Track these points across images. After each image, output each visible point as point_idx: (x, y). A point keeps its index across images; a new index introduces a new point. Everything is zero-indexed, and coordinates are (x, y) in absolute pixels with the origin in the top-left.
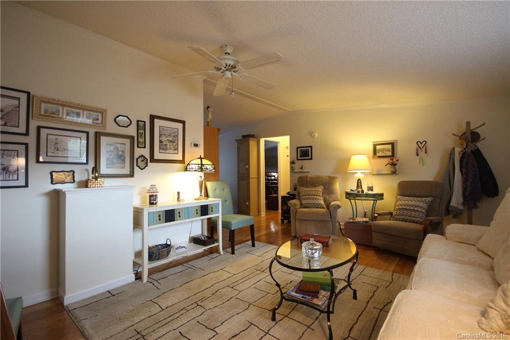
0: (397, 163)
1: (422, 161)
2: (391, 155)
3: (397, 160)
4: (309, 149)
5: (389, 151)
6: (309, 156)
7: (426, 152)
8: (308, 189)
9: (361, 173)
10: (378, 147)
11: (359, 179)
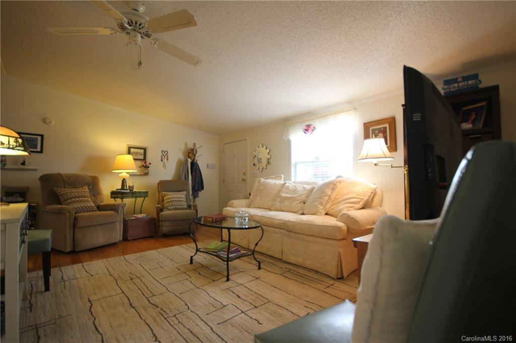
0: (149, 166)
1: (164, 166)
2: (143, 158)
3: (150, 164)
4: (37, 138)
5: (142, 155)
6: (36, 147)
7: (167, 160)
8: (77, 190)
9: (127, 173)
10: (132, 150)
11: (124, 179)
